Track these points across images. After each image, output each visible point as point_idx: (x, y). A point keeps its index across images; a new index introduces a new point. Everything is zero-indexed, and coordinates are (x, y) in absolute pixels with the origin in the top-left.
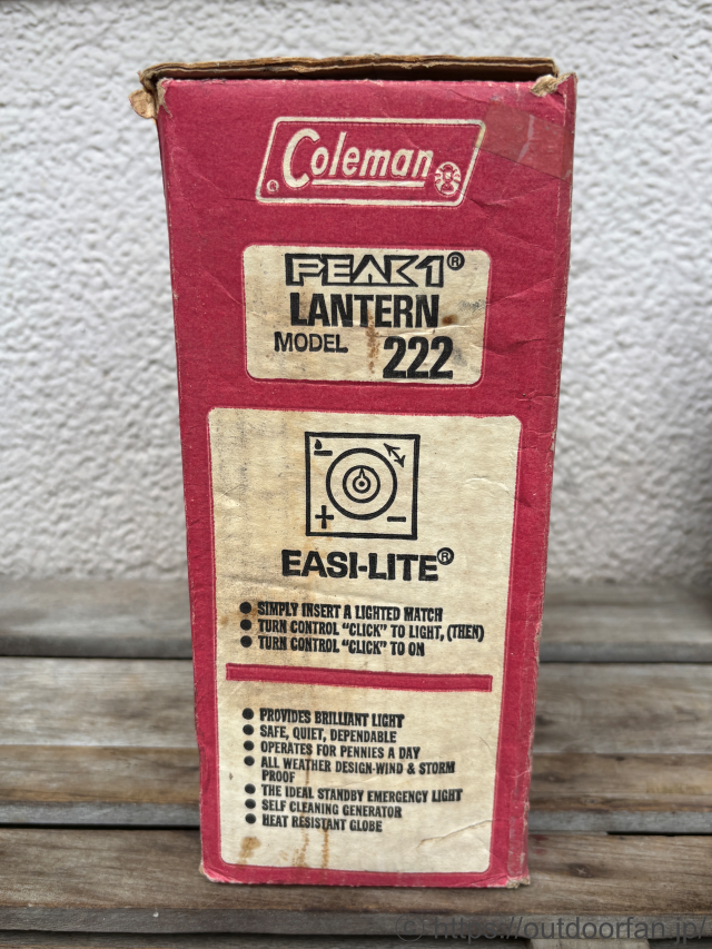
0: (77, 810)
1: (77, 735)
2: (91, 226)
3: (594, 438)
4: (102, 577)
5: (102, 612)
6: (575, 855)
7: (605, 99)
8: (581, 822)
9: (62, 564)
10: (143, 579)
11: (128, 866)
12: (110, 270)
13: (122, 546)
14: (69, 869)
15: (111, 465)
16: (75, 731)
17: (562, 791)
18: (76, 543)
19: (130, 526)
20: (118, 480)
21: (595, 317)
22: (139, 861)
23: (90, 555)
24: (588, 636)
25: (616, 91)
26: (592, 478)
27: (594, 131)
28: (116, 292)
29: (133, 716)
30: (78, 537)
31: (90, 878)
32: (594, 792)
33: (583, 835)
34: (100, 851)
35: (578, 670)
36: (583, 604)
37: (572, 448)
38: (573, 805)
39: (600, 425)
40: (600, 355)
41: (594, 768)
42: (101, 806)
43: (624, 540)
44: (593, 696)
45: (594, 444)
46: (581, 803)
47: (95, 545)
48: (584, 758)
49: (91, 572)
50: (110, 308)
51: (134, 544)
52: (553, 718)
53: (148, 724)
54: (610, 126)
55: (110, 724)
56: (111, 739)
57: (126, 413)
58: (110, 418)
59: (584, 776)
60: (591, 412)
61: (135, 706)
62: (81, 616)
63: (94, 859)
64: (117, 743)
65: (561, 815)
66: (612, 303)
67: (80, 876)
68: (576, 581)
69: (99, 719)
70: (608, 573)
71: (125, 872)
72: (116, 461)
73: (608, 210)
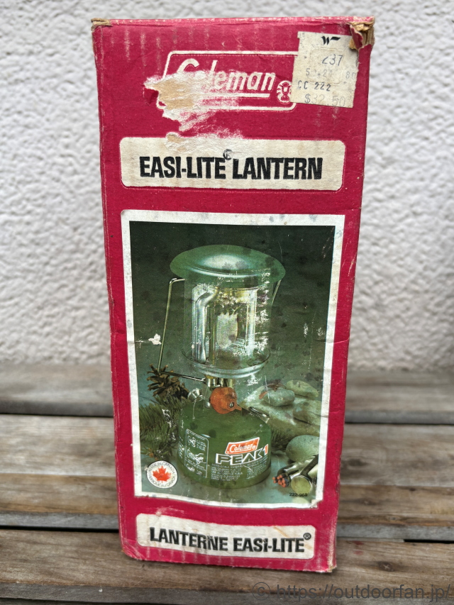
0: (51, 518)
1: (52, 467)
2: (66, 133)
3: (396, 275)
4: (71, 363)
5: (71, 386)
6: (382, 555)
7: (406, 49)
8: (386, 533)
9: (46, 354)
10: (98, 364)
11: (83, 556)
12: (78, 162)
13: (85, 343)
14: (44, 558)
15: (78, 290)
16: (51, 464)
17: (373, 511)
18: (55, 340)
19: (90, 330)
20: (82, 299)
21: (398, 195)
22: (91, 554)
23: (65, 348)
24: (391, 406)
25: (414, 44)
26: (394, 301)
27: (399, 70)
28: (82, 176)
29: (90, 455)
30: (57, 337)
31: (58, 565)
32: (395, 512)
33: (388, 542)
34: (65, 546)
35: (384, 429)
36: (387, 385)
37: (381, 281)
38: (381, 521)
39: (400, 266)
40: (401, 220)
41: (395, 495)
42: (66, 516)
43: (415, 343)
44: (394, 447)
45: (396, 279)
46: (386, 520)
47: (68, 342)
48: (388, 488)
49: (65, 360)
50: (78, 187)
51: (93, 342)
52: (368, 461)
53: (99, 461)
54: (409, 67)
55: (74, 460)
56: (74, 471)
57: (88, 256)
58: (78, 259)
59: (388, 501)
60: (394, 258)
61: (91, 449)
62: (58, 388)
63: (61, 552)
64: (78, 473)
65: (373, 527)
66: (409, 185)
67: (52, 563)
68: (382, 369)
69: (67, 457)
70: (404, 365)
71: (81, 561)
72: (81, 287)
73: (407, 124)
